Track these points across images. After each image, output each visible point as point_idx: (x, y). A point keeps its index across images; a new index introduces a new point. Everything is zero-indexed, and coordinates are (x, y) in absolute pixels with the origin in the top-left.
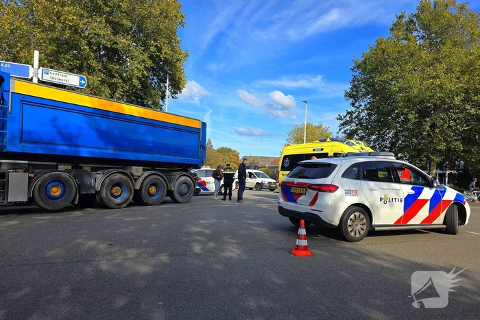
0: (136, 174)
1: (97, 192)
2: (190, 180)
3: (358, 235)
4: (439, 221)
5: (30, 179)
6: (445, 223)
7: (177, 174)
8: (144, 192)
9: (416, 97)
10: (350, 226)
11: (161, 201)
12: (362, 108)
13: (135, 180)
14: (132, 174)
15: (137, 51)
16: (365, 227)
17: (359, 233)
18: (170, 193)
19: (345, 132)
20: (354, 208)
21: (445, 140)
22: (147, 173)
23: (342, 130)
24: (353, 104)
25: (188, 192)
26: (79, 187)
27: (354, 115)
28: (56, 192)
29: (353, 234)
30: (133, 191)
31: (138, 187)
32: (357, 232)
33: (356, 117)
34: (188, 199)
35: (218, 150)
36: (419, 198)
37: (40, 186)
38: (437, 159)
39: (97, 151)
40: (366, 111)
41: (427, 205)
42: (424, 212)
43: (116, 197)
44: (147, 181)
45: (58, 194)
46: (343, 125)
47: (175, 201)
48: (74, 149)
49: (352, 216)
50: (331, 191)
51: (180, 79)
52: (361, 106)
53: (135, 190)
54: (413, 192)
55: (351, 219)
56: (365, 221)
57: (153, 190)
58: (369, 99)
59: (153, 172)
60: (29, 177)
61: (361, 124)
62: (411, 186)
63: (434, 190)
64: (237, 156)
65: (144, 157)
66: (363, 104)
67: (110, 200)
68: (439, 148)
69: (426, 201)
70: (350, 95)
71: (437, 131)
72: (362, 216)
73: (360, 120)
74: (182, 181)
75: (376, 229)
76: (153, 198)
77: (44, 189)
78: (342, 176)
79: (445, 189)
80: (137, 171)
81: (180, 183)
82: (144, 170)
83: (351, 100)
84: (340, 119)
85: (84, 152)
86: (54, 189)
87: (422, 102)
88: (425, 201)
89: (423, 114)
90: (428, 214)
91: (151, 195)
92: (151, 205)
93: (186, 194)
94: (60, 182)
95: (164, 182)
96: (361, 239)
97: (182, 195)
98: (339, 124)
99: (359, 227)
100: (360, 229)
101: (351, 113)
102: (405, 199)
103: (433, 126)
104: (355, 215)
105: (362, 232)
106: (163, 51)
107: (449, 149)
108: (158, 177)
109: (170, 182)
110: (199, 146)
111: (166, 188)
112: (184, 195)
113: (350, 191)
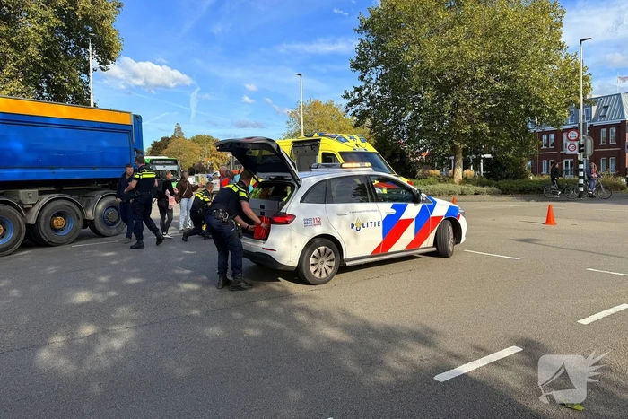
0: (28, 201)
3: (324, 275)
4: (429, 242)
6: (435, 244)
7: (99, 195)
8: (43, 227)
9: (433, 68)
10: (313, 265)
11: (74, 237)
12: (373, 81)
13: (27, 210)
14: (20, 203)
16: (333, 264)
17: (326, 272)
18: (88, 223)
19: (354, 114)
20: (318, 241)
21: (470, 122)
22: (46, 198)
23: (351, 112)
24: (362, 78)
27: (364, 93)
29: (317, 275)
30: (24, 228)
31: (32, 221)
32: (323, 270)
33: (367, 94)
34: (119, 229)
35: (193, 140)
36: (402, 218)
38: (461, 146)
40: (378, 87)
41: (412, 226)
42: (409, 235)
44: (46, 211)
46: (350, 105)
47: (99, 235)
49: (315, 252)
50: (287, 223)
51: (111, 43)
52: (371, 79)
53: (28, 225)
54: (394, 211)
55: (314, 257)
56: (333, 256)
57: (59, 222)
58: (379, 71)
59: (57, 195)
61: (372, 103)
62: (391, 204)
63: (420, 205)
66: (374, 77)
68: (464, 132)
69: (411, 220)
70: (356, 67)
71: (460, 110)
72: (329, 250)
73: (371, 98)
74: (108, 204)
75: (348, 264)
76: (61, 234)
78: (302, 201)
79: (435, 202)
80: (28, 196)
81: (104, 207)
83: (358, 73)
84: (347, 96)
87: (441, 75)
88: (408, 222)
89: (445, 89)
90: (413, 237)
91: (55, 230)
92: (57, 245)
93: (115, 223)
95: (77, 210)
96: (328, 281)
97: (109, 224)
98: (345, 105)
99: (325, 266)
100: (326, 267)
101: (359, 90)
102: (384, 221)
103: (456, 105)
104: (319, 251)
105: (330, 271)
106: (77, 9)
107: (476, 134)
108: (66, 202)
109: (87, 207)
110: (132, 151)
111: (80, 216)
112: (113, 225)
113: (311, 219)
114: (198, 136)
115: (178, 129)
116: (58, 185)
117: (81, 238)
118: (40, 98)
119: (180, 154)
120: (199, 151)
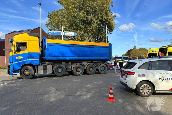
0: (85, 64)
1: (72, 71)
2: (105, 65)
3: (146, 94)
5: (53, 67)
7: (100, 64)
8: (87, 70)
10: (141, 90)
11: (94, 73)
13: (85, 66)
14: (83, 64)
15: (95, 19)
16: (150, 91)
18: (97, 70)
22: (88, 64)
25: (104, 70)
26: (67, 69)
28: (60, 71)
29: (143, 93)
30: (84, 70)
31: (85, 68)
34: (105, 72)
35: (139, 49)
37: (55, 69)
39: (71, 57)
43: (78, 72)
44: (88, 66)
45: (61, 71)
47: (100, 73)
48: (65, 57)
49: (143, 86)
53: (84, 69)
56: (150, 88)
57: (91, 69)
59: (91, 63)
60: (52, 67)
64: (147, 51)
65: (87, 58)
67: (76, 73)
72: (148, 86)
74: (102, 66)
75: (157, 92)
76: (91, 72)
77: (57, 70)
78: (139, 68)
80: (85, 63)
81: (101, 67)
82: (87, 63)
85: (68, 58)
86: (60, 70)
91: (90, 71)
93: (104, 71)
94: (61, 68)
95: (95, 66)
96: (148, 96)
100: (147, 92)
106: (103, 18)
108: (92, 65)
109: (97, 66)
110: (109, 53)
111: (95, 68)
112: (103, 71)
113: (141, 74)
114: (141, 48)
115: (135, 46)
116: (92, 61)
117: (96, 73)
118: (96, 41)
119: (135, 53)
120: (140, 53)
